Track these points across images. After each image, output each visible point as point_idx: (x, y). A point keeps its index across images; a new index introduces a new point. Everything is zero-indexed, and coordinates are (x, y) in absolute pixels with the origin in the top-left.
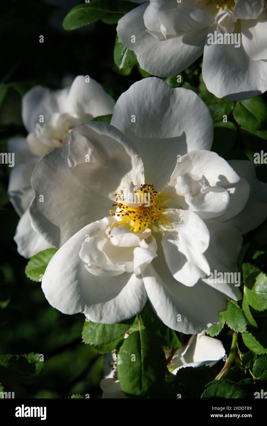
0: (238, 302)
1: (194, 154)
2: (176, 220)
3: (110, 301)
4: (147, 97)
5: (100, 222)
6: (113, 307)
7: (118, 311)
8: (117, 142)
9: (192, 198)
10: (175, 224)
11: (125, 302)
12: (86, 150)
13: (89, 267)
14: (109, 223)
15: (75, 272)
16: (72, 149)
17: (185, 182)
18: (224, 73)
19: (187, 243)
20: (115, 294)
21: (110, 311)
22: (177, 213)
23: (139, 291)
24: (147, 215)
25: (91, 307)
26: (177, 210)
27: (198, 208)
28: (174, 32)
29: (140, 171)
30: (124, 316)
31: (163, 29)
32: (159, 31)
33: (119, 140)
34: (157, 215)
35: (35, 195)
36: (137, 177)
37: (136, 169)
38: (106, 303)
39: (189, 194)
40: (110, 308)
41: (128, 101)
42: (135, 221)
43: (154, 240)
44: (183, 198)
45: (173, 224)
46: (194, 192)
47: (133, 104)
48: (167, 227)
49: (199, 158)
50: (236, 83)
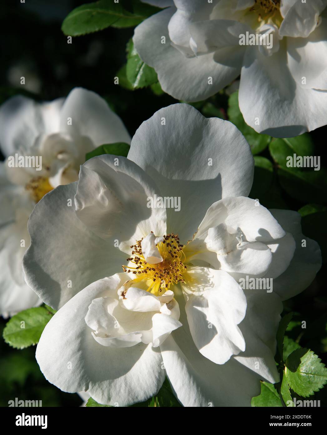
0: (275, 384)
1: (230, 201)
2: (204, 280)
3: (120, 378)
4: (174, 127)
5: (110, 280)
6: (123, 385)
7: (130, 391)
8: (136, 181)
9: (226, 255)
10: (202, 286)
11: (139, 380)
12: (98, 189)
13: (96, 335)
14: (120, 282)
15: (79, 340)
16: (81, 188)
17: (218, 235)
18: (267, 102)
19: (219, 311)
20: (126, 369)
21: (120, 390)
22: (206, 273)
23: (156, 368)
24: (170, 273)
25: (97, 385)
26: (206, 268)
27: (233, 268)
28: (205, 48)
29: (162, 219)
30: (137, 398)
31: (193, 43)
32: (186, 46)
33: (138, 180)
34: (181, 274)
35: (32, 242)
36: (157, 225)
37: (157, 215)
38: (115, 380)
39: (222, 250)
40: (121, 386)
41: (151, 131)
42: (154, 280)
43: (177, 305)
44: (215, 254)
45: (200, 286)
46: (228, 249)
47: (157, 135)
48: (193, 290)
49: (235, 205)
50: (281, 115)
